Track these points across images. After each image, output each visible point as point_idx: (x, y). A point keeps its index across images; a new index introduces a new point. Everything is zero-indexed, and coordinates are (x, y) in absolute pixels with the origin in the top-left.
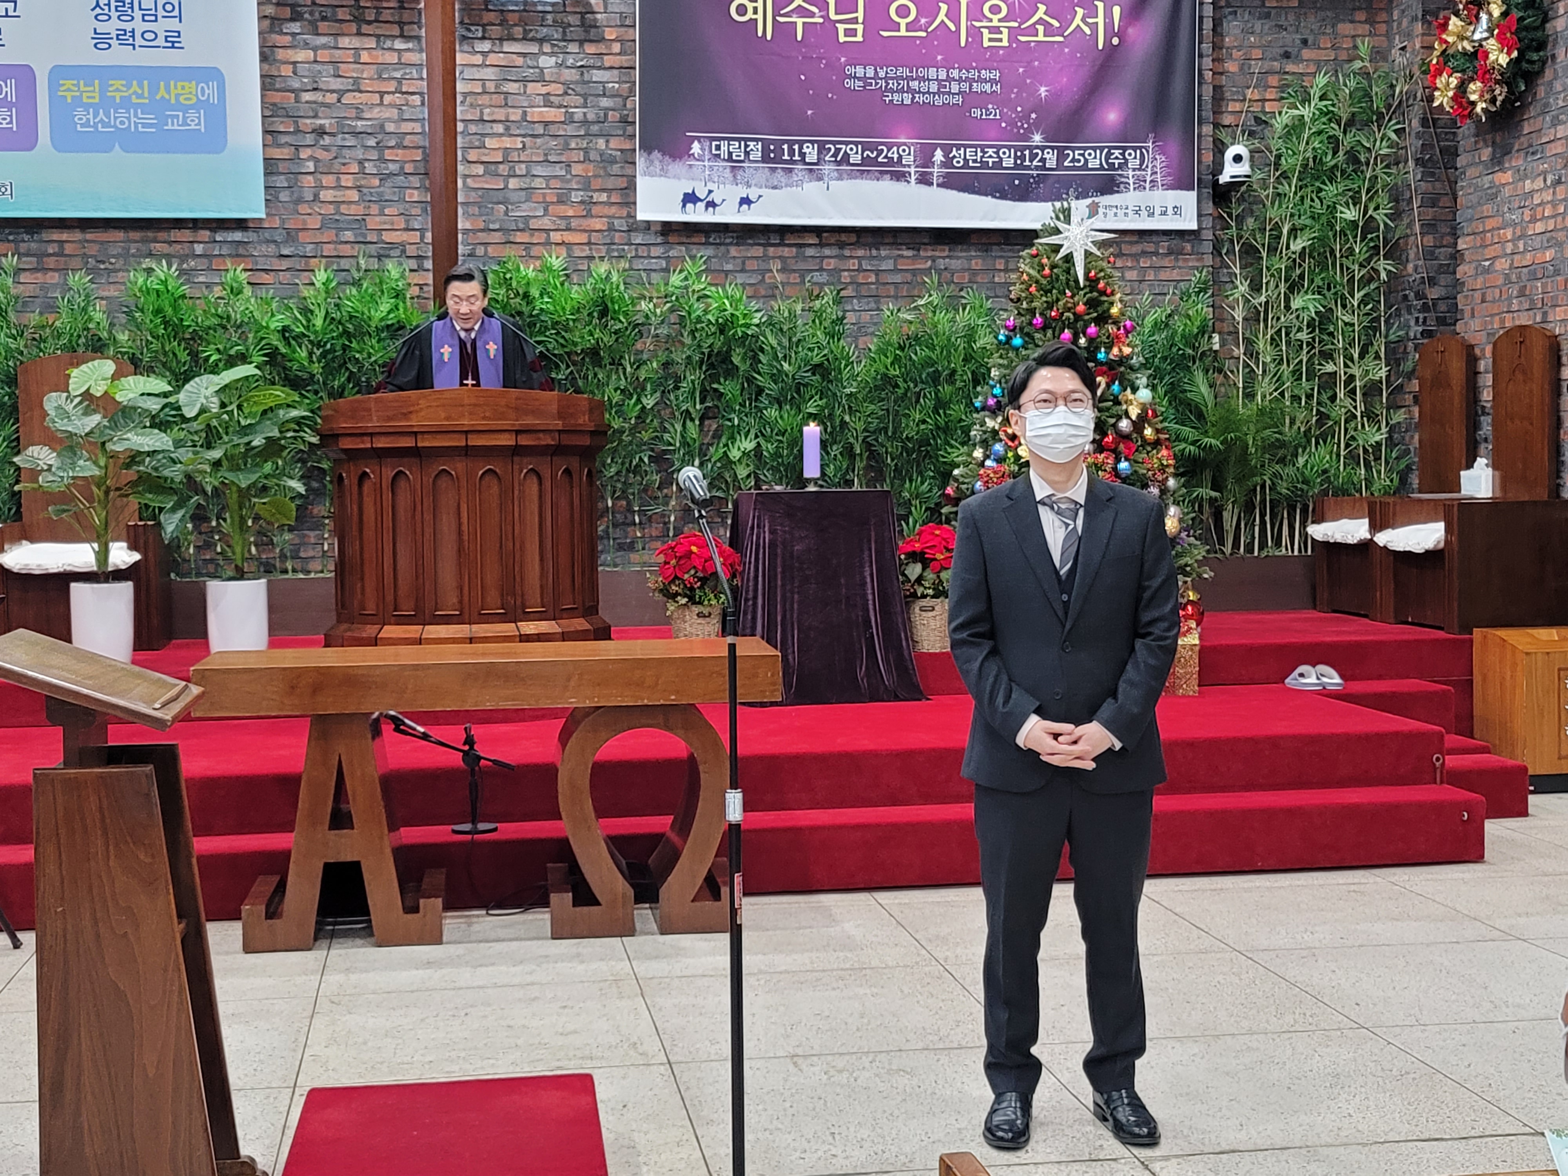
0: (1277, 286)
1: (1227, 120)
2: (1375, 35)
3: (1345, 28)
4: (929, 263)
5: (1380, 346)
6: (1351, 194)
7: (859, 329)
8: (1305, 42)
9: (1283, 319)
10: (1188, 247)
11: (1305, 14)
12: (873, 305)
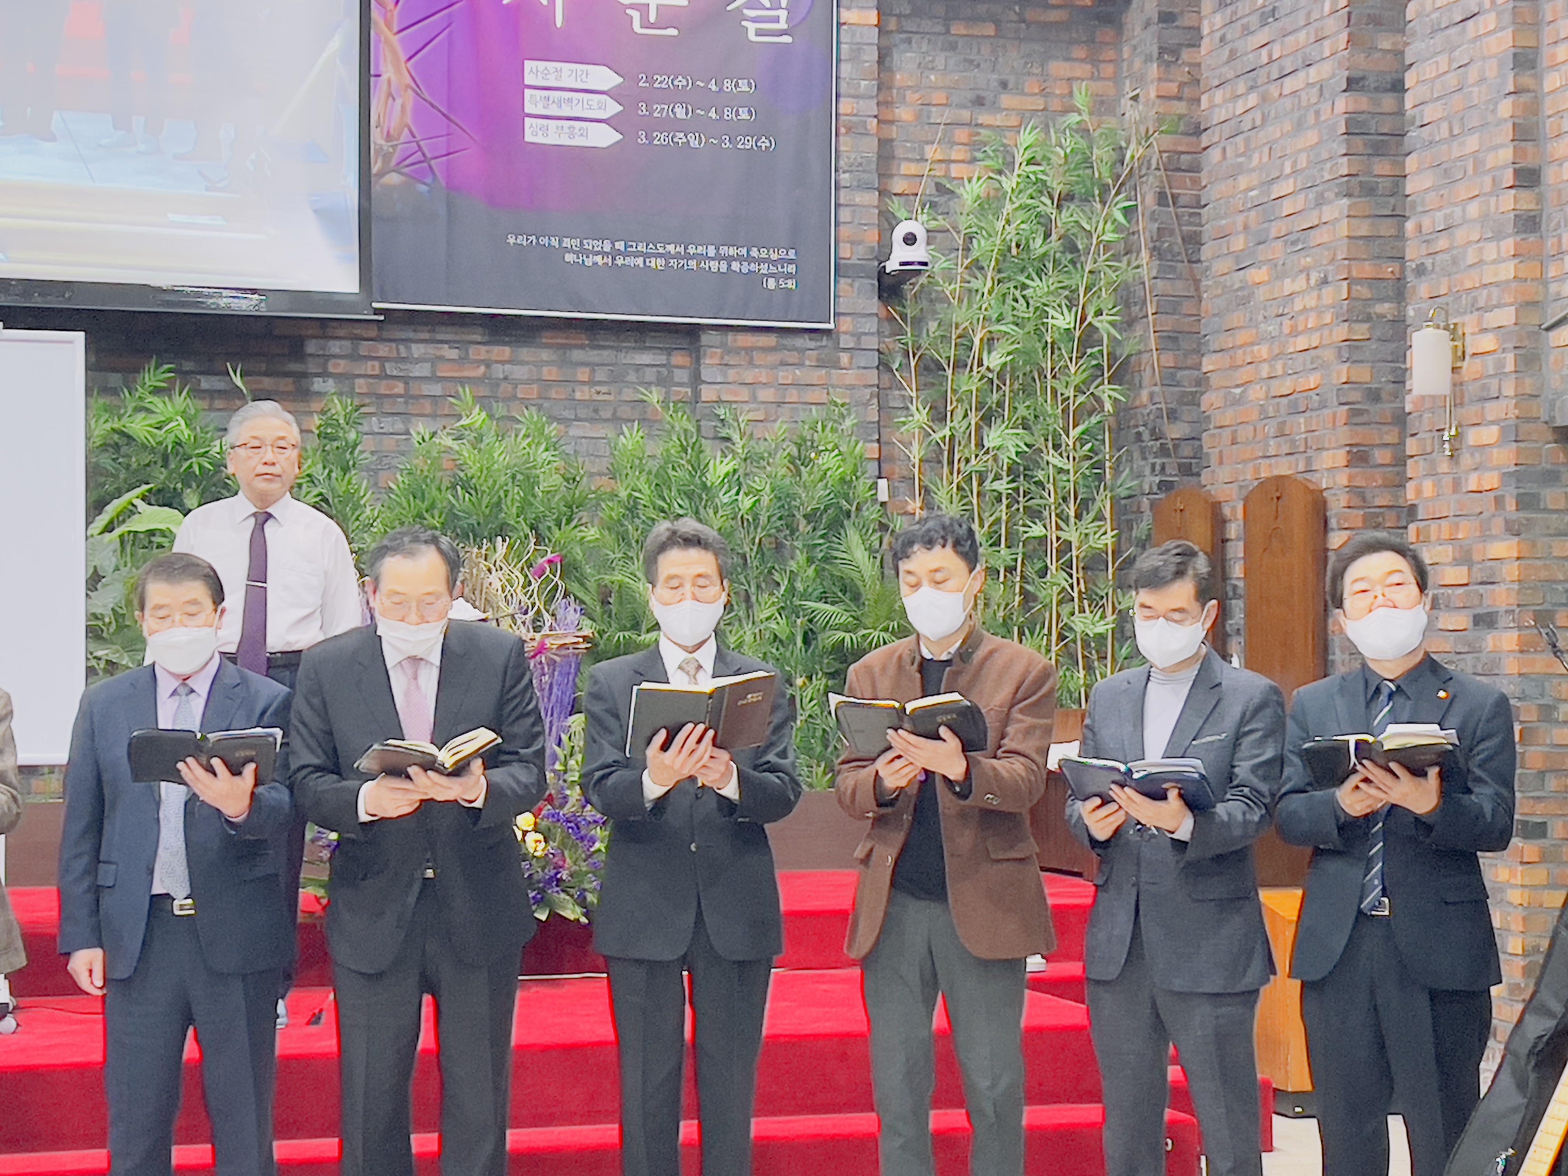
0: (966, 416)
1: (898, 185)
2: (1099, 78)
3: (1058, 68)
4: (482, 369)
5: (1103, 503)
6: (1067, 293)
7: (380, 459)
8: (1004, 85)
9: (973, 461)
10: (844, 358)
11: (1004, 47)
12: (400, 426)
